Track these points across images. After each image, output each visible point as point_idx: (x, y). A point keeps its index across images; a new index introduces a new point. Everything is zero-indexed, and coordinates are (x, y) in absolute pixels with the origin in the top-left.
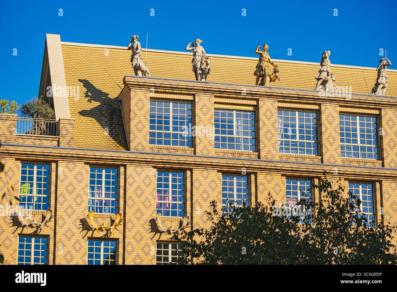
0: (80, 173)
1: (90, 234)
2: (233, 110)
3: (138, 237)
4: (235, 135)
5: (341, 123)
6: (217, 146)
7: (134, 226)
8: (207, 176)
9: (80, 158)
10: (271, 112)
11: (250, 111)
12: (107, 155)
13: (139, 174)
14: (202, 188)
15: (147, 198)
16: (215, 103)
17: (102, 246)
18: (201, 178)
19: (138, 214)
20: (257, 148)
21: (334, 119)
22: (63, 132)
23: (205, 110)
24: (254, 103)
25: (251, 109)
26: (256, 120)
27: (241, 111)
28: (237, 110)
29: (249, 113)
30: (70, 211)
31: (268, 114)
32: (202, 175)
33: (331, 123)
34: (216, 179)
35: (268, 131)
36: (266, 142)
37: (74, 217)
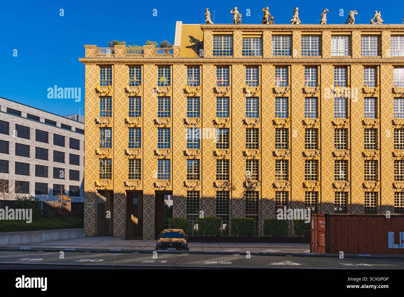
0: (182, 69)
1: (187, 95)
2: (251, 38)
3: (208, 95)
4: (252, 49)
5: (302, 40)
6: (243, 55)
7: (206, 91)
8: (239, 68)
9: (182, 63)
10: (269, 37)
11: (259, 38)
12: (193, 60)
13: (208, 69)
14: (236, 73)
15: (212, 79)
16: (243, 35)
17: (193, 100)
18: (236, 69)
19: (208, 86)
20: (262, 54)
21: (299, 38)
22: (175, 52)
23: (238, 38)
24: (261, 33)
25: (260, 36)
26: (262, 42)
27: (255, 38)
28: (253, 38)
29: (259, 39)
30: (178, 86)
31: (267, 38)
32: (236, 67)
33: (297, 40)
34: (243, 69)
35: (267, 46)
36: (266, 51)
37: (180, 88)
